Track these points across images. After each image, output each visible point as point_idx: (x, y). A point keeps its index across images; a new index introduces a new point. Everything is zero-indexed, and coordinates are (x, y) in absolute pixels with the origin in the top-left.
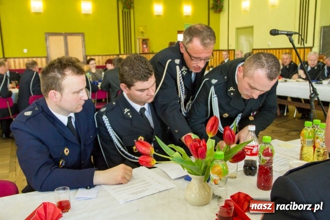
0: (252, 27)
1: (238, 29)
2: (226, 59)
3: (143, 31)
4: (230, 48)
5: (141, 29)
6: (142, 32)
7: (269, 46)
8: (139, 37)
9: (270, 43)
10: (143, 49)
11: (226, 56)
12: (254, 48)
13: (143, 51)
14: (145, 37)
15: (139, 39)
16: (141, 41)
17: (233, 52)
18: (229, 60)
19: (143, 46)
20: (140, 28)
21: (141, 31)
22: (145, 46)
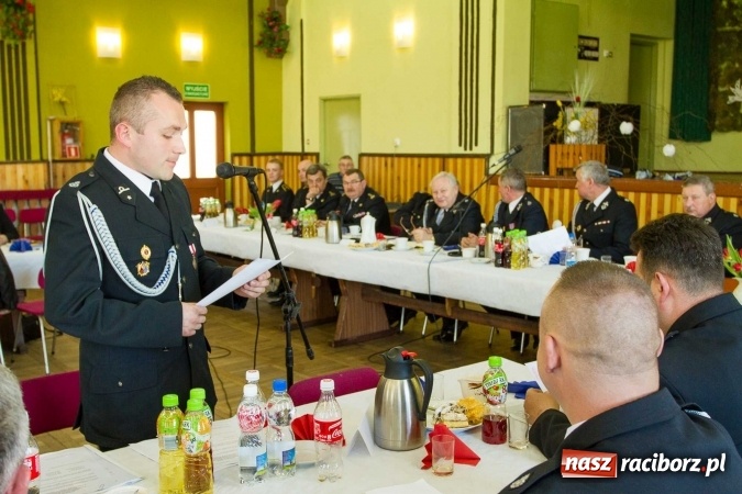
0: (357, 98)
1: (325, 100)
2: (275, 181)
3: (64, 99)
4: (306, 150)
5: (59, 95)
6: (62, 103)
7: (396, 147)
8: (51, 117)
9: (398, 141)
10: (63, 148)
11: (275, 174)
12: (364, 151)
13: (64, 155)
14: (70, 118)
15: (52, 121)
16: (57, 128)
17: (314, 158)
18: (283, 183)
19: (63, 140)
20: (55, 92)
21: (56, 99)
22: (69, 141)
